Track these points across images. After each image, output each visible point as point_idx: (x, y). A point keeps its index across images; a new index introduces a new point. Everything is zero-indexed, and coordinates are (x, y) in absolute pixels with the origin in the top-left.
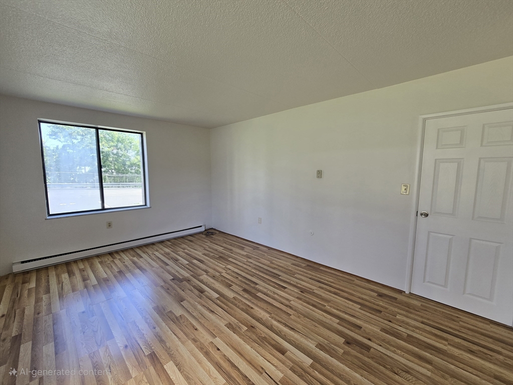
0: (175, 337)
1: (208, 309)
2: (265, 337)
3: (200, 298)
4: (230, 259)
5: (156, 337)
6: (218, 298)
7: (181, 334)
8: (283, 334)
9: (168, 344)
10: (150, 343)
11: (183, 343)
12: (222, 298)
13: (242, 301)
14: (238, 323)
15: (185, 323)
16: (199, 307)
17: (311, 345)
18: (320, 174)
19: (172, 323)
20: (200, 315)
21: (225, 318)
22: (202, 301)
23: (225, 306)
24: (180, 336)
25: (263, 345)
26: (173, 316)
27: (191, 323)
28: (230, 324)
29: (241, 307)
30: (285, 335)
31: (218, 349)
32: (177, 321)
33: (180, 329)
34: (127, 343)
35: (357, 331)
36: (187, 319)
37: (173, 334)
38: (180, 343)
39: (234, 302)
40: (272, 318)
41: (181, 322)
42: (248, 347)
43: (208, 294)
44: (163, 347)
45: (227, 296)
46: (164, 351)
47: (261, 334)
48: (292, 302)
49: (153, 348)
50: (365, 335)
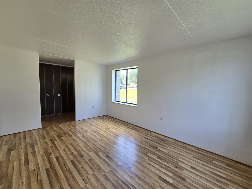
1: (104, 147)
3: (108, 152)
6: (99, 152)
12: (97, 152)
13: (87, 150)
21: (97, 144)
22: (107, 151)
23: (96, 148)
28: (96, 142)
29: (89, 147)
39: (91, 150)
42: (92, 137)
43: (104, 154)
45: (94, 153)
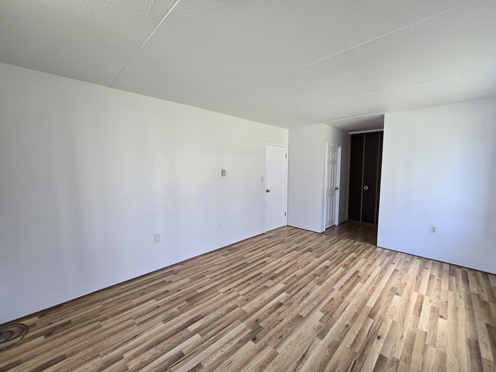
4: (200, 291)
5: (355, 320)
7: (343, 306)
9: (356, 311)
15: (330, 306)
19: (334, 315)
24: (344, 307)
27: (328, 303)
31: (342, 286)
33: (338, 308)
34: (376, 339)
36: (324, 306)
37: (345, 311)
38: (350, 304)
41: (329, 310)
46: (363, 311)
49: (365, 318)
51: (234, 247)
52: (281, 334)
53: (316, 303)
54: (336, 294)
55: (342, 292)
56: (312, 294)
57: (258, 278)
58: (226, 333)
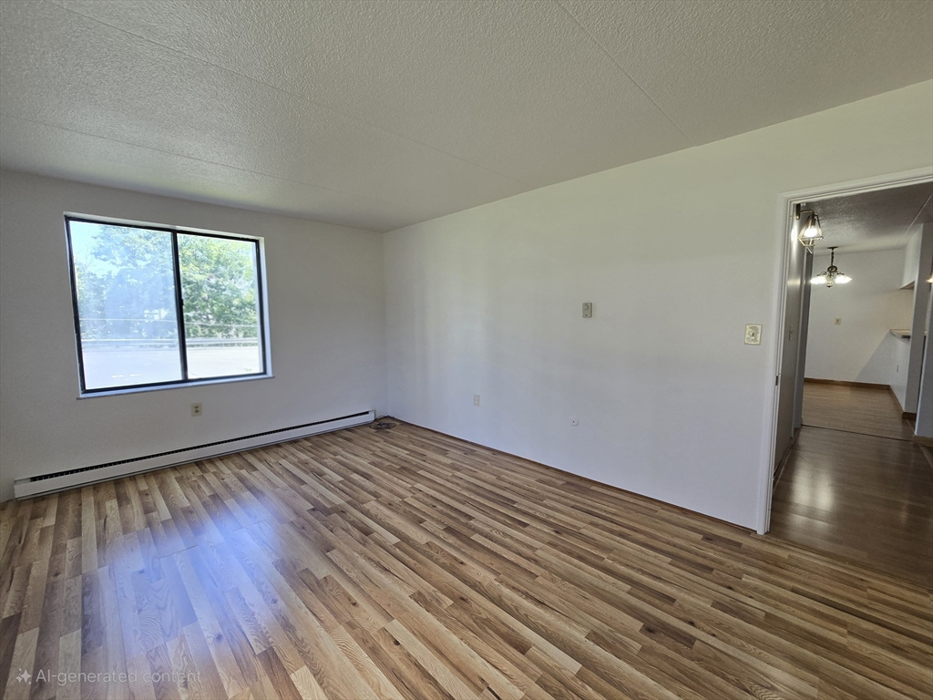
0: (314, 618)
2: (487, 619)
7: (326, 614)
8: (523, 612)
10: (264, 631)
11: (328, 630)
14: (435, 591)
15: (334, 593)
16: (362, 561)
17: (577, 634)
18: (588, 309)
20: (363, 578)
24: (322, 616)
25: (484, 634)
26: (312, 578)
27: (345, 593)
30: (527, 616)
32: (317, 588)
33: (324, 603)
35: (666, 606)
40: (501, 582)
41: (327, 589)
44: (290, 639)
47: (480, 613)
48: (539, 552)
50: (683, 616)
51: (594, 488)
52: (308, 527)
53: (352, 575)
54: (371, 619)
55: (373, 632)
56: (383, 576)
57: (453, 515)
58: (336, 493)
